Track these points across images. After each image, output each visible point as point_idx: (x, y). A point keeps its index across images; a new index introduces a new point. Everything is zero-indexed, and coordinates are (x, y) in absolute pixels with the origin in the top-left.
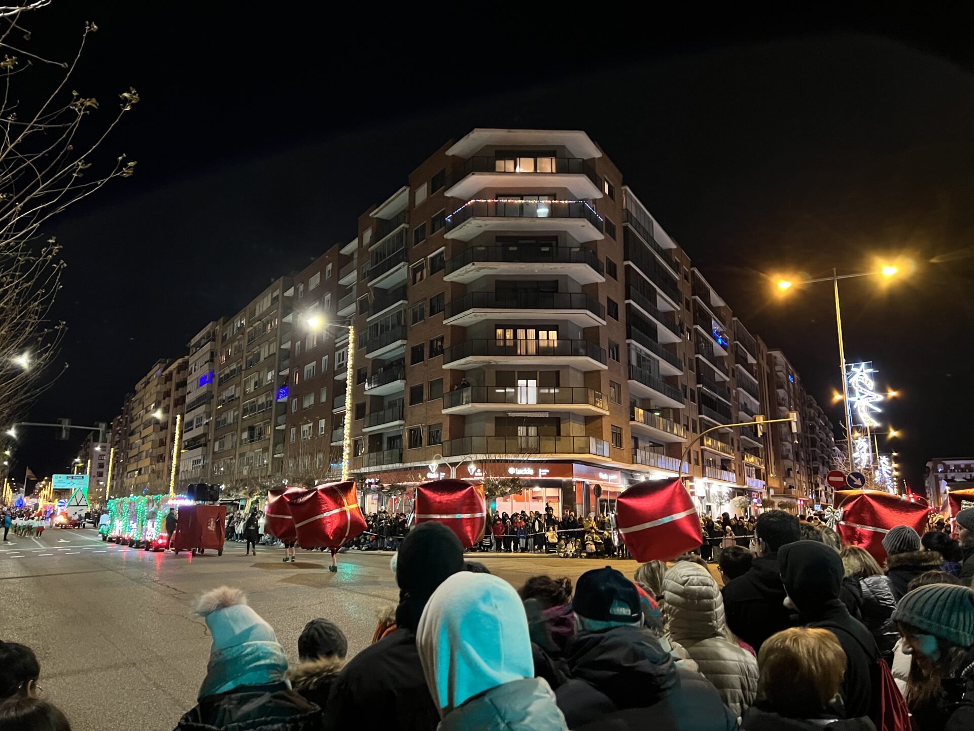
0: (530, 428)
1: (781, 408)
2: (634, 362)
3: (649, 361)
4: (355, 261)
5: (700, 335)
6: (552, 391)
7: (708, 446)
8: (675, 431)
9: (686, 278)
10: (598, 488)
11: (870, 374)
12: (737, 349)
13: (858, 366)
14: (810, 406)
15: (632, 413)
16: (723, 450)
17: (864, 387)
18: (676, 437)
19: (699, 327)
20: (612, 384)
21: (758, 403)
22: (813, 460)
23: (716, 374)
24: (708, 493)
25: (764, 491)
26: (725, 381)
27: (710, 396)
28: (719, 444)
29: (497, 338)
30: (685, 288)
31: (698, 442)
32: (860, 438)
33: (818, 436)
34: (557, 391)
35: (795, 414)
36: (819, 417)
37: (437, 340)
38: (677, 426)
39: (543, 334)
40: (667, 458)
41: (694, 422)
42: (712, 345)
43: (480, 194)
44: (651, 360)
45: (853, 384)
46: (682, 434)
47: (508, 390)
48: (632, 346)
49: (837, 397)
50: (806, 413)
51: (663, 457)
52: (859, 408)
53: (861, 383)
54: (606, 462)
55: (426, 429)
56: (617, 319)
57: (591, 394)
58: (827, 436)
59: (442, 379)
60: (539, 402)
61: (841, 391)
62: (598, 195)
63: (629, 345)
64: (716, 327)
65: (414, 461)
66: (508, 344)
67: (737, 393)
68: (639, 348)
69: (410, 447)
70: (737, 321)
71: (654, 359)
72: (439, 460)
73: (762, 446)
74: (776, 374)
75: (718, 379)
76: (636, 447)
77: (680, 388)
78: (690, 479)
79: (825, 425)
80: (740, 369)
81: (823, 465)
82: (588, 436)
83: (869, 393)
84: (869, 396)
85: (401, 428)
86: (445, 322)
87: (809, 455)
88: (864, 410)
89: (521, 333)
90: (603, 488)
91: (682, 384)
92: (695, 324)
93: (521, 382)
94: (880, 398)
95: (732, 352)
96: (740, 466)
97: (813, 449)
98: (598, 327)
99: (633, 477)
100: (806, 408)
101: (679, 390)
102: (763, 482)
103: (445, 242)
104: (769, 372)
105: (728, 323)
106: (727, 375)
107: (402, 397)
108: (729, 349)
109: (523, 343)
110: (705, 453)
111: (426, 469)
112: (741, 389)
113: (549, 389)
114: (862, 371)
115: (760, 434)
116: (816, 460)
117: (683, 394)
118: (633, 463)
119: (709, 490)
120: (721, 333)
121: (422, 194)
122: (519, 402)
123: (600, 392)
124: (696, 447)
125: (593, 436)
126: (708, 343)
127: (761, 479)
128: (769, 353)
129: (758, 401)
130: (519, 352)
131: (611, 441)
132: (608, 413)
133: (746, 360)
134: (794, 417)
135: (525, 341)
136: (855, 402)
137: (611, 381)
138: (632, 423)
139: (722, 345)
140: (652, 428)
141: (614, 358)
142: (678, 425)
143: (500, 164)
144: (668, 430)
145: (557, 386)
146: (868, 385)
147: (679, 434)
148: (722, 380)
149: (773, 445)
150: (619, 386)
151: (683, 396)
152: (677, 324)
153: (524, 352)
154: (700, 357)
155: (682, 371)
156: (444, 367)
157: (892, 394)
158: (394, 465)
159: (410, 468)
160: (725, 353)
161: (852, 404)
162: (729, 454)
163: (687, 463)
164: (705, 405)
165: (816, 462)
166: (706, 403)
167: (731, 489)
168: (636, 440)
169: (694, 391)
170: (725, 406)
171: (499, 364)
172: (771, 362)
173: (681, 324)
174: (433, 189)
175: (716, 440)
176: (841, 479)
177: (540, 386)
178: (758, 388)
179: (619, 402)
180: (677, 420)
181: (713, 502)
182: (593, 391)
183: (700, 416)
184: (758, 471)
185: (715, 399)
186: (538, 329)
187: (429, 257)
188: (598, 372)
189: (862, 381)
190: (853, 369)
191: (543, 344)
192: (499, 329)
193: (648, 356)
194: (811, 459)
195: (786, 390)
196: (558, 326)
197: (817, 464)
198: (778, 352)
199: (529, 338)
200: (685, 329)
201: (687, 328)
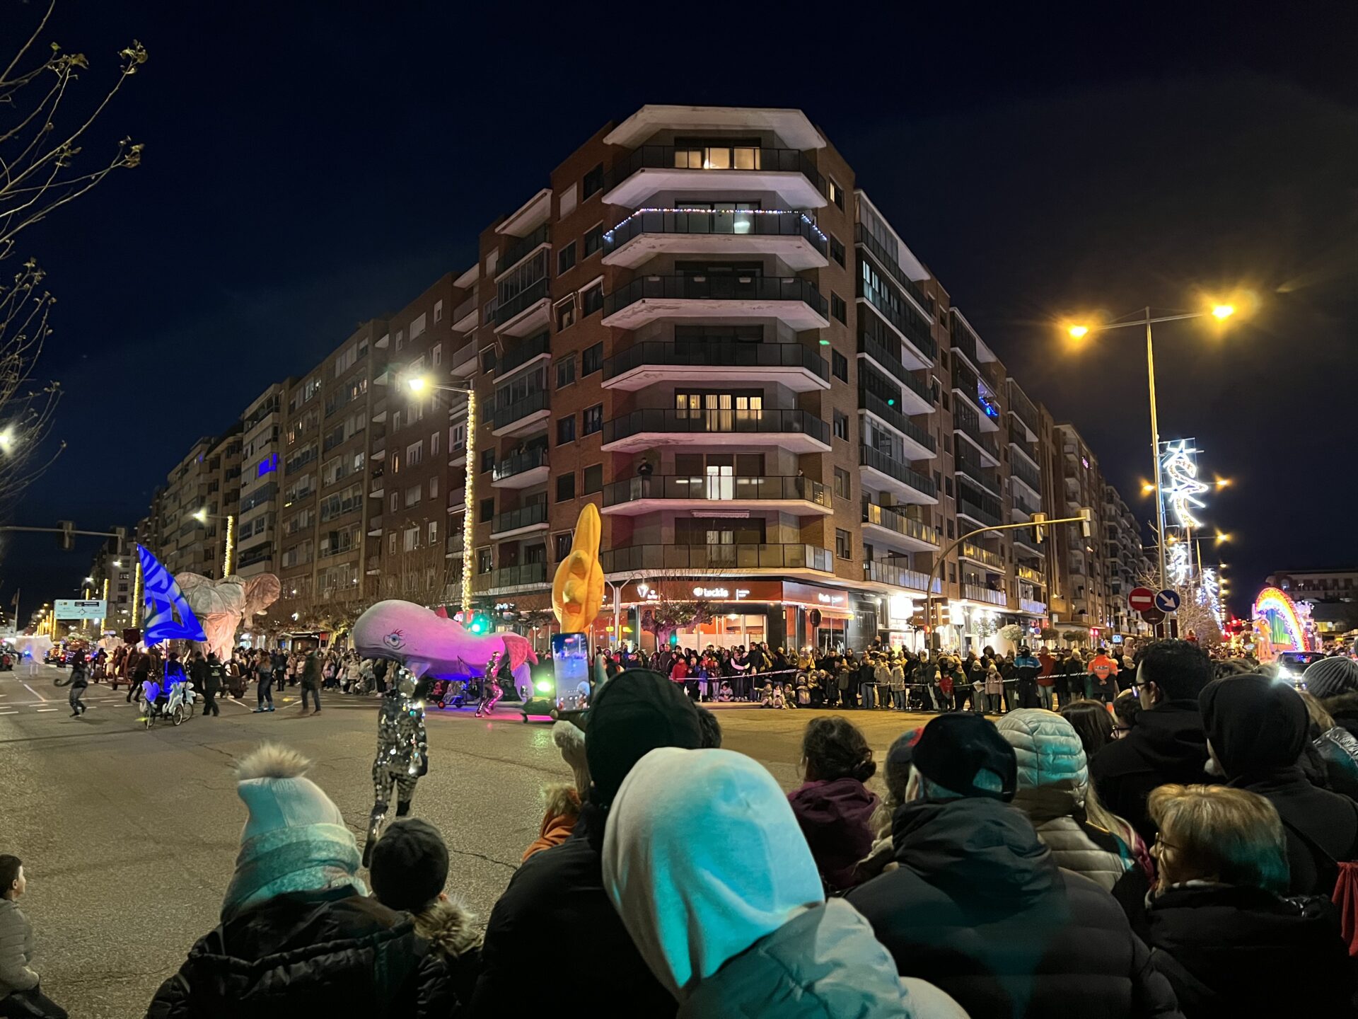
0: (723, 533)
1: (1072, 504)
2: (869, 441)
3: (890, 439)
4: (476, 298)
5: (961, 402)
6: (754, 482)
7: (970, 556)
8: (924, 537)
9: (943, 322)
10: (816, 614)
11: (1192, 456)
12: (1012, 422)
13: (1175, 445)
14: (1111, 501)
15: (865, 511)
16: (989, 562)
17: (1184, 473)
18: (925, 544)
19: (959, 392)
20: (838, 471)
21: (1039, 497)
22: (1113, 575)
23: (982, 457)
24: (967, 620)
25: (1045, 617)
26: (994, 467)
27: (972, 487)
28: (984, 553)
29: (678, 407)
30: (941, 337)
31: (956, 550)
32: (1176, 545)
33: (1121, 542)
34: (761, 481)
35: (1088, 511)
36: (1122, 516)
37: (593, 410)
38: (926, 529)
39: (742, 402)
40: (912, 572)
41: (950, 523)
42: (977, 417)
43: (653, 200)
44: (892, 437)
45: (1168, 470)
46: (933, 541)
47: (693, 481)
48: (867, 419)
49: (1147, 488)
50: (1104, 510)
51: (906, 571)
52: (1175, 503)
53: (1178, 468)
54: (827, 578)
56: (846, 381)
57: (808, 486)
58: (1133, 542)
59: (600, 465)
60: (735, 497)
61: (1152, 480)
62: (821, 203)
63: (862, 417)
64: (983, 390)
66: (693, 415)
67: (1011, 482)
68: (875, 420)
70: (1012, 382)
71: (896, 436)
73: (1043, 556)
74: (1065, 457)
75: (984, 464)
76: (870, 558)
77: (932, 476)
78: (943, 601)
79: (1131, 527)
80: (1015, 450)
81: (1127, 582)
82: (803, 543)
83: (1190, 482)
84: (1189, 486)
85: (545, 533)
86: (603, 385)
87: (1108, 568)
88: (1183, 506)
89: (711, 401)
90: (822, 615)
91: (935, 472)
92: (954, 387)
93: (712, 470)
94: (1204, 488)
95: (1005, 426)
96: (1013, 585)
97: (1113, 560)
98: (819, 391)
99: (865, 599)
100: (1105, 504)
101: (930, 479)
102: (1044, 606)
103: (604, 270)
104: (1056, 454)
105: (1000, 385)
106: (998, 459)
107: (545, 490)
108: (1001, 422)
109: (715, 414)
110: (965, 566)
112: (1016, 478)
113: (750, 480)
114: (1181, 452)
115: (1040, 539)
116: (1117, 575)
117: (935, 484)
118: (865, 580)
119: (969, 617)
120: (990, 400)
121: (570, 199)
122: (709, 496)
123: (821, 483)
124: (952, 558)
125: (811, 544)
126: (972, 413)
127: (1040, 601)
128: (1056, 427)
129: (1038, 492)
130: (708, 427)
131: (835, 551)
132: (831, 512)
133: (1024, 437)
134: (1086, 515)
135: (716, 412)
136: (1170, 494)
137: (835, 467)
138: (864, 525)
139: (991, 417)
140: (891, 532)
141: (840, 436)
142: (928, 528)
143: (681, 157)
144: (915, 534)
145: (761, 474)
146: (1188, 471)
147: (929, 540)
148: (991, 465)
149: (1058, 555)
150: (848, 474)
151: (935, 488)
152: (930, 387)
153: (715, 427)
154: (961, 433)
155: (934, 452)
156: (604, 448)
157: (1222, 483)
158: (535, 585)
160: (995, 428)
161: (1165, 497)
162: (998, 567)
163: (939, 579)
164: (966, 500)
165: (1116, 578)
166: (966, 497)
167: (999, 616)
168: (869, 548)
169: (951, 480)
170: (993, 500)
171: (681, 443)
172: (1059, 440)
173: (935, 387)
174: (585, 193)
175: (980, 548)
176: (1147, 599)
177: (736, 476)
178: (1040, 476)
179: (848, 497)
180: (927, 522)
181: (975, 633)
182: (811, 481)
183: (959, 515)
184: (1037, 590)
185: (979, 491)
186: (735, 394)
187: (580, 291)
188: (818, 455)
189: (1181, 465)
190: (1169, 449)
191: (742, 415)
192: (681, 394)
193: (889, 432)
194: (1110, 574)
195: (1077, 479)
196: (762, 390)
197: (1117, 580)
198: (1069, 426)
199: (723, 406)
200: (940, 395)
201: (943, 392)
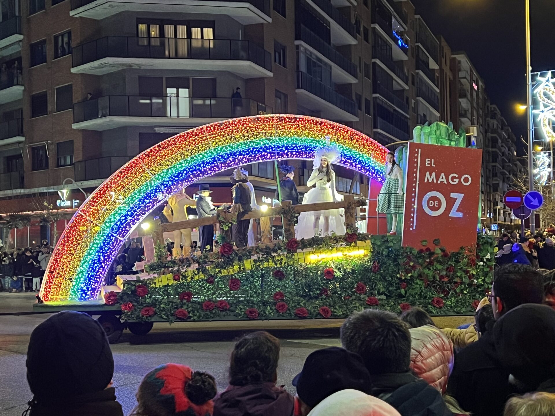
1: (463, 120)
2: (303, 68)
3: (321, 66)
5: (378, 35)
6: (208, 102)
12: (418, 52)
13: (544, 75)
14: (494, 116)
17: (549, 98)
19: (377, 27)
20: (278, 94)
21: (438, 114)
22: (493, 176)
23: (394, 81)
26: (403, 90)
27: (386, 106)
29: (140, 36)
32: (542, 154)
33: (500, 150)
34: (213, 102)
35: (475, 128)
36: (502, 129)
37: (63, 35)
39: (196, 32)
42: (390, 48)
45: (538, 95)
47: (154, 101)
48: (302, 49)
49: (521, 108)
50: (488, 125)
52: (542, 121)
53: (545, 94)
55: (53, 147)
56: (284, 16)
57: (253, 105)
58: (509, 149)
59: (70, 86)
60: (192, 116)
63: (298, 47)
64: (397, 25)
65: (39, 187)
66: (153, 42)
67: (417, 103)
68: (308, 50)
69: (33, 169)
70: (419, 19)
71: (326, 64)
72: (69, 185)
74: (459, 81)
75: (396, 87)
77: (354, 98)
79: (509, 138)
80: (420, 75)
83: (553, 105)
84: (552, 109)
85: (21, 145)
86: (72, 13)
87: (490, 171)
88: (547, 124)
89: (169, 30)
91: (357, 94)
92: (373, 22)
93: (171, 91)
95: (413, 56)
97: (494, 164)
98: (262, 24)
100: (489, 119)
101: (352, 100)
104: (452, 79)
105: (409, 21)
106: (407, 83)
107: (19, 107)
108: (409, 53)
109: (172, 42)
111: (55, 196)
112: (421, 99)
113: (204, 100)
114: (548, 81)
116: (496, 176)
117: (356, 105)
120: (401, 33)
122: (169, 114)
123: (264, 104)
126: (387, 45)
128: (453, 56)
129: (438, 111)
130: (167, 53)
133: (427, 64)
134: (474, 132)
135: (174, 40)
136: (539, 114)
137: (276, 90)
139: (402, 48)
141: (280, 64)
145: (214, 96)
146: (553, 97)
148: (401, 88)
150: (286, 96)
151: (357, 108)
152: (353, 22)
153: (173, 53)
154: (378, 61)
155: (356, 78)
156: (73, 70)
158: (14, 191)
159: (34, 195)
160: (405, 57)
161: (535, 117)
164: (381, 117)
165: (496, 178)
166: (381, 115)
169: (369, 101)
170: (403, 118)
171: (143, 68)
172: (455, 67)
173: (358, 23)
176: (518, 200)
177: (192, 97)
178: (439, 97)
182: (255, 102)
183: (375, 130)
185: (392, 110)
186: (190, 24)
188: (261, 79)
189: (547, 92)
190: (539, 78)
191: (196, 44)
192: (141, 24)
193: (320, 60)
194: (491, 175)
195: (469, 100)
196: (214, 22)
197: (497, 180)
198: (463, 55)
199: (180, 36)
200: (362, 29)
201: (364, 27)
